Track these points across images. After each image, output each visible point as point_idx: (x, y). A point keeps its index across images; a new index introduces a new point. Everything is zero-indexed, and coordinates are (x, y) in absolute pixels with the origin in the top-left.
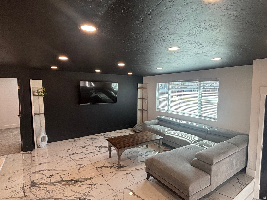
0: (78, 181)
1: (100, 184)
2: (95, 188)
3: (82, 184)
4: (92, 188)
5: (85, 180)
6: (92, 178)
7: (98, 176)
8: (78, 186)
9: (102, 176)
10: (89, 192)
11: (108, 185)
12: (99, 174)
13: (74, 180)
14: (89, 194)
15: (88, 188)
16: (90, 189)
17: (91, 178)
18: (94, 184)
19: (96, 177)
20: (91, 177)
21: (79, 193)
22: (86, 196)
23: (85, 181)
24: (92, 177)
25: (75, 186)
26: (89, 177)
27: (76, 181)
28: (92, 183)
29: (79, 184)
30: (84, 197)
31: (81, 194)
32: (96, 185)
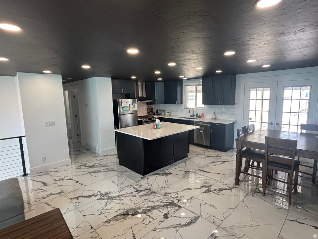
0: (124, 215)
1: (94, 215)
2: (100, 210)
3: (117, 212)
4: (103, 209)
5: (115, 218)
6: (106, 222)
7: (99, 227)
8: (120, 209)
9: (92, 228)
10: (106, 205)
11: (84, 215)
12: (96, 231)
13: (130, 216)
14: (105, 203)
15: (108, 209)
16: (105, 208)
17: (108, 221)
18: (102, 215)
19: (102, 225)
20: (109, 223)
21: (116, 203)
22: (107, 202)
23: (115, 216)
24: (107, 224)
25: (125, 209)
26: (112, 222)
27: (126, 215)
28: (106, 215)
29: (121, 212)
30: (109, 201)
31: (114, 203)
32: (100, 213)
